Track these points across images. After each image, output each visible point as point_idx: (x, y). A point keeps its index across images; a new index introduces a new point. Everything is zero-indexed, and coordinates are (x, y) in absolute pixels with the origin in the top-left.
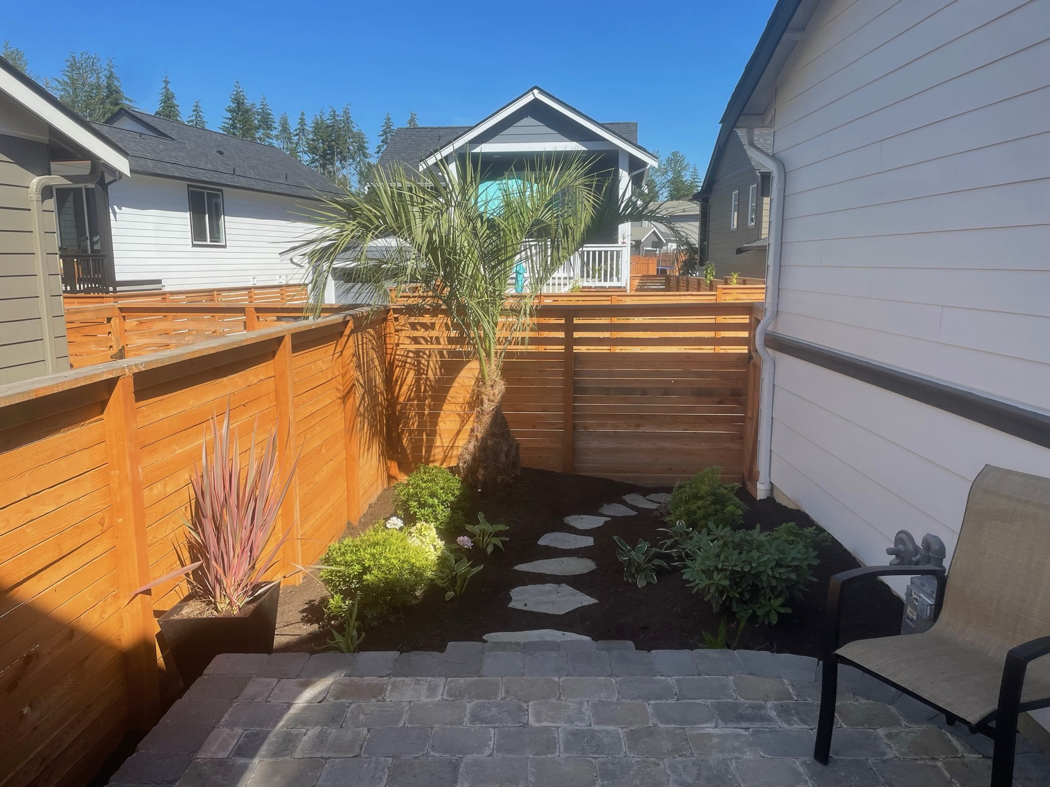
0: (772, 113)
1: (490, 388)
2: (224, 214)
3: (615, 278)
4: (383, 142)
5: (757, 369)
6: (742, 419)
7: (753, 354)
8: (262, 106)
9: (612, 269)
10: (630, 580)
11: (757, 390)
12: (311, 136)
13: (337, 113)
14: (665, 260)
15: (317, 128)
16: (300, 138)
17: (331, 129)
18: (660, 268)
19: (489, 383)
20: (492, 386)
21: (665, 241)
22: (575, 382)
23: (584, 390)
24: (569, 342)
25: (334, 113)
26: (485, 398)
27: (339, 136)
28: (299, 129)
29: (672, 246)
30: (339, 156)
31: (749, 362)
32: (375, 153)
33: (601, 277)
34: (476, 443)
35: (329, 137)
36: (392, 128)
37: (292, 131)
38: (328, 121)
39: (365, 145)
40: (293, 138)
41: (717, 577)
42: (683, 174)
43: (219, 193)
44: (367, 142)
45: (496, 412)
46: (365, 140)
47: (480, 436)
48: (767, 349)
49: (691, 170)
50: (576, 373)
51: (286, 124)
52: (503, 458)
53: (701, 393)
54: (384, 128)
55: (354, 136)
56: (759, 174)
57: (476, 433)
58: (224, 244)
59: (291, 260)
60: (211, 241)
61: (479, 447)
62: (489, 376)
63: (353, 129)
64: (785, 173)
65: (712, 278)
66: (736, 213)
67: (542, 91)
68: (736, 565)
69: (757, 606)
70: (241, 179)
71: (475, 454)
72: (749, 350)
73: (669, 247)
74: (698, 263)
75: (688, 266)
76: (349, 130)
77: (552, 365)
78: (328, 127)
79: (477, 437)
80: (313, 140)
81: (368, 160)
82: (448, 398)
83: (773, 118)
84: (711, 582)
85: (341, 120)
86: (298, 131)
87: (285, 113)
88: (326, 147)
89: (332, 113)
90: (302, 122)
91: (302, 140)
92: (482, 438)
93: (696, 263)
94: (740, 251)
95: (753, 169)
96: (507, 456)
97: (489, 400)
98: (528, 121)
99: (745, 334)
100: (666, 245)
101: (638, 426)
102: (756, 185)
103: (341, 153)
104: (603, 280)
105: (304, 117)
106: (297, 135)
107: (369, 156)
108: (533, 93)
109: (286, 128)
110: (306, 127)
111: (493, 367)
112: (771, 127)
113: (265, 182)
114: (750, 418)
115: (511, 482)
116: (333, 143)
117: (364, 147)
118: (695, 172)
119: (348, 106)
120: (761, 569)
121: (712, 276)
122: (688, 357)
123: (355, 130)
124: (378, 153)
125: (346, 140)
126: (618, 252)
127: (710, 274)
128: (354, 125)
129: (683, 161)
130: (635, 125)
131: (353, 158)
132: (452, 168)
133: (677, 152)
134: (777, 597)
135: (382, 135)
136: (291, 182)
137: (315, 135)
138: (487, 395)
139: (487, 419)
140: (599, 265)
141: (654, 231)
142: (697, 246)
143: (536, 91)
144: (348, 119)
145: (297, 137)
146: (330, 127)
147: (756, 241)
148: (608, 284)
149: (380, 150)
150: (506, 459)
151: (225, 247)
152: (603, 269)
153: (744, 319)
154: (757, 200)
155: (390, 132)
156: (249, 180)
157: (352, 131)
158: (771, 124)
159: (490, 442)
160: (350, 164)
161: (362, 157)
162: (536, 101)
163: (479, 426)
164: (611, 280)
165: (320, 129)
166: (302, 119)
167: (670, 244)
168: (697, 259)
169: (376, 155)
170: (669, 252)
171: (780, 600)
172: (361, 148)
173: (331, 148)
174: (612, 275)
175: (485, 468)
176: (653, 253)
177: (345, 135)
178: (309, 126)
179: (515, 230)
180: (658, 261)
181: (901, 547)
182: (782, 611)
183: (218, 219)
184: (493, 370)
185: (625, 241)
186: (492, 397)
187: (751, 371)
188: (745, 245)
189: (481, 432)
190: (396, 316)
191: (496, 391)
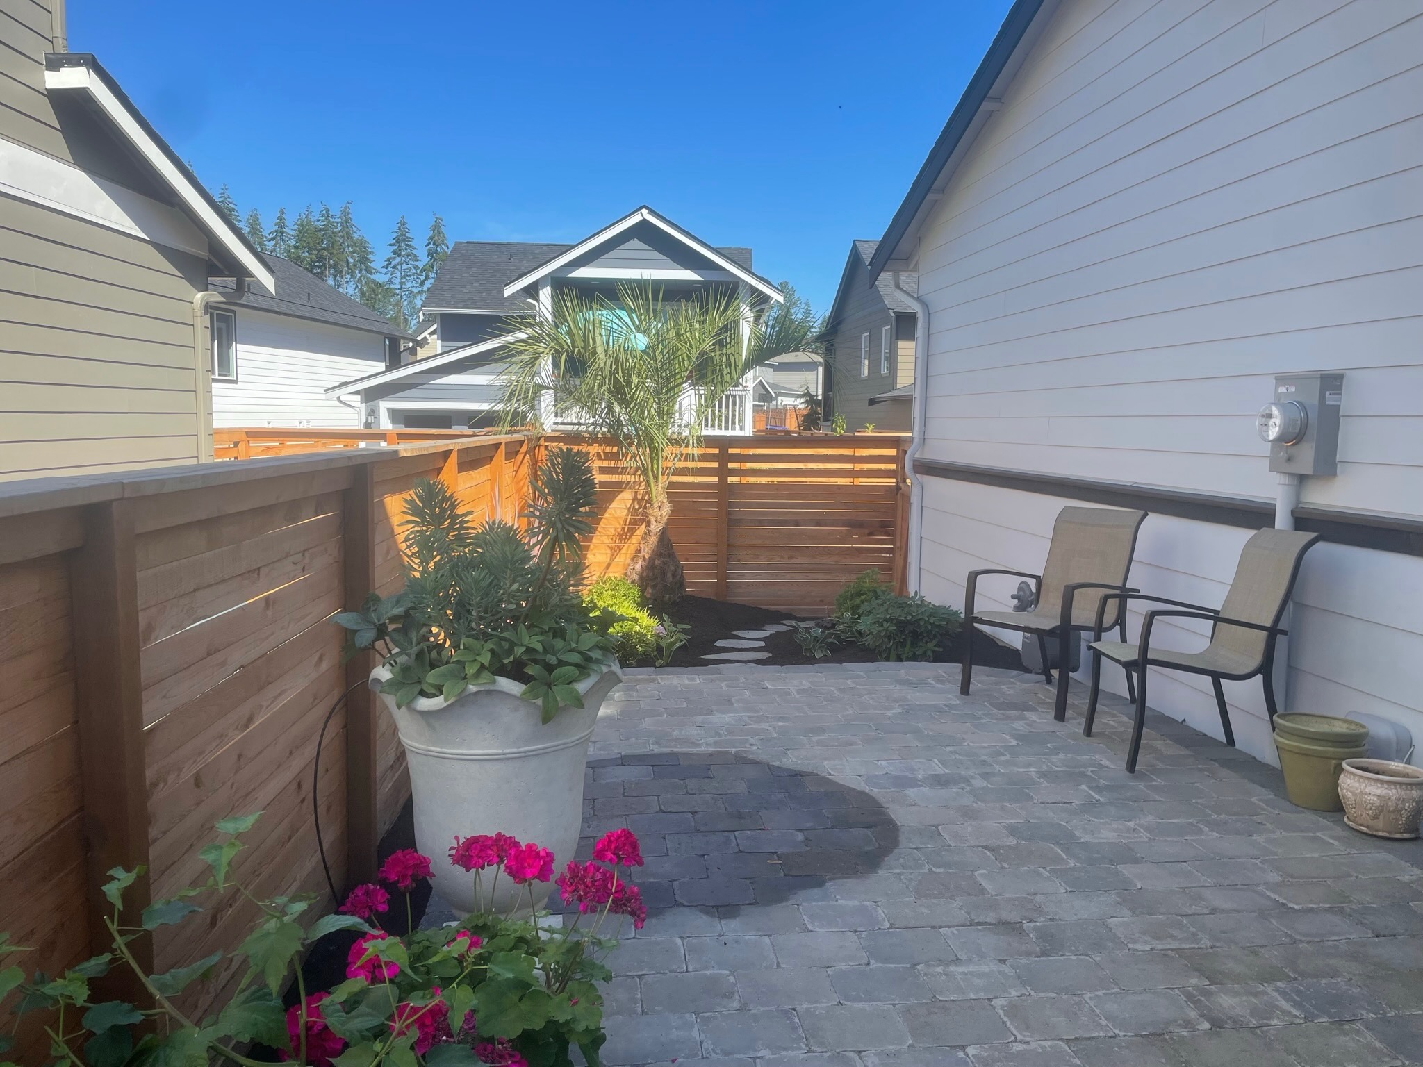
0: (916, 258)
1: (658, 510)
2: (236, 341)
3: (737, 426)
4: (394, 253)
5: (906, 498)
6: (890, 551)
7: (901, 485)
8: (223, 199)
9: (734, 415)
10: (808, 655)
11: (906, 520)
12: (293, 242)
13: (331, 213)
14: (774, 418)
15: (302, 231)
16: (277, 243)
17: (321, 234)
18: (769, 427)
19: (656, 505)
20: (659, 508)
21: (774, 395)
22: (729, 513)
23: (738, 522)
24: (723, 472)
25: (328, 213)
26: (653, 519)
27: (333, 243)
28: (276, 231)
29: (782, 401)
30: (332, 271)
31: (898, 495)
32: (383, 267)
33: (721, 424)
34: (644, 563)
35: (318, 244)
36: (407, 235)
37: (265, 233)
38: (317, 223)
39: (369, 256)
40: (266, 243)
41: (886, 625)
42: (793, 311)
43: (231, 314)
44: (371, 253)
45: (662, 533)
46: (369, 250)
47: (647, 556)
48: (917, 475)
49: (803, 306)
50: (731, 505)
51: (257, 224)
52: (669, 576)
53: (855, 524)
54: (397, 234)
55: (355, 245)
56: (893, 315)
57: (642, 554)
58: (235, 379)
59: (339, 399)
60: (219, 375)
61: (647, 567)
62: (656, 497)
63: (355, 235)
64: (929, 314)
65: (842, 431)
66: (866, 362)
67: (651, 212)
68: (900, 616)
69: (917, 649)
70: (257, 297)
71: (642, 573)
72: (897, 482)
73: (779, 402)
74: (821, 419)
75: (810, 420)
76: (349, 236)
77: (707, 496)
78: (317, 230)
79: (644, 557)
80: (296, 247)
81: (372, 277)
82: (599, 529)
83: (917, 263)
84: (881, 628)
85: (337, 223)
86: (275, 235)
87: (256, 210)
88: (314, 257)
89: (324, 212)
90: (281, 224)
91: (281, 246)
92: (649, 558)
93: (819, 419)
94: (872, 402)
95: (885, 309)
96: (674, 576)
97: (656, 521)
98: (635, 244)
99: (893, 467)
100: (776, 399)
101: (791, 558)
102: (889, 327)
103: (335, 266)
104: (723, 428)
105: (284, 216)
106: (273, 239)
107: (373, 271)
108: (641, 213)
109: (257, 229)
110: (287, 230)
111: (660, 489)
112: (916, 271)
113: (286, 303)
114: (898, 548)
115: (678, 600)
116: (325, 253)
117: (367, 259)
118: (807, 309)
119: (348, 205)
120: (920, 617)
121: (843, 429)
122: (839, 489)
123: (356, 236)
124: (387, 268)
125: (344, 249)
126: (741, 397)
127: (840, 427)
128: (355, 229)
129: (793, 294)
130: (749, 251)
131: (353, 274)
132: (546, 294)
133: (786, 283)
134: (931, 640)
135: (394, 245)
136: (313, 304)
137: (300, 240)
138: (654, 516)
139: (653, 540)
140: (719, 411)
141: (761, 381)
142: (820, 398)
143: (644, 211)
144: (347, 221)
145: (274, 242)
146: (320, 230)
147: (890, 391)
148: (729, 433)
149: (390, 264)
150: (673, 579)
151: (235, 382)
152: (723, 416)
153: (892, 452)
154: (890, 347)
155: (404, 240)
156: (266, 299)
157: (352, 238)
158: (915, 269)
159: (657, 562)
160: (348, 281)
161: (364, 272)
162: (644, 222)
163: (646, 547)
164: (733, 428)
165: (306, 232)
166: (280, 218)
167: (780, 399)
168: (820, 414)
169: (384, 270)
170: (779, 407)
171: (934, 642)
172: (364, 260)
173: (321, 258)
174: (733, 423)
175: (654, 587)
176: (760, 408)
177: (343, 243)
178: (291, 229)
179: (683, 359)
180: (767, 418)
181: (1021, 593)
182: (936, 649)
183: (229, 346)
184: (659, 492)
185: (747, 384)
186: (659, 519)
187: (900, 503)
188: (879, 396)
189: (648, 552)
190: (546, 444)
191: (663, 512)
